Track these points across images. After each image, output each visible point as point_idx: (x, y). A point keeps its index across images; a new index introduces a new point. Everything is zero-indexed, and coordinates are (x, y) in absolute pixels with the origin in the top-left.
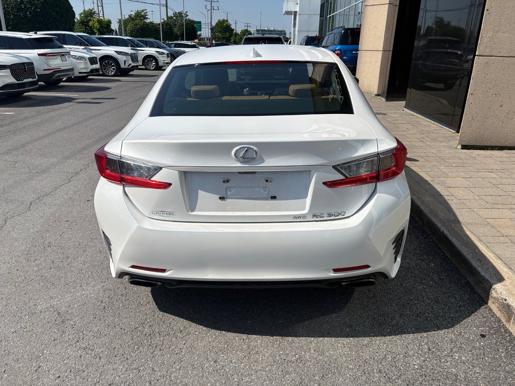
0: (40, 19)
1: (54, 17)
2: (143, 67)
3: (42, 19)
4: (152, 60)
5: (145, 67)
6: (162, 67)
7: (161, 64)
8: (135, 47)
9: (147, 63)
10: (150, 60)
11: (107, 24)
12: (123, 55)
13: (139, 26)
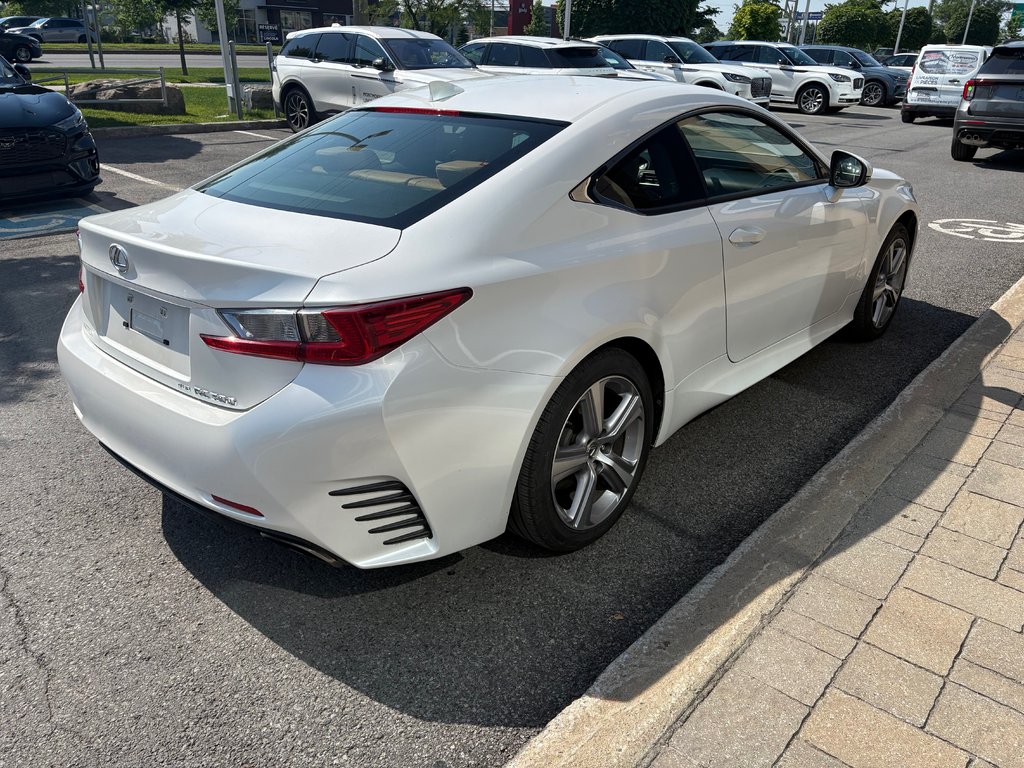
0: (630, 12)
1: (654, 7)
2: (796, 107)
3: (633, 12)
4: (818, 93)
5: (800, 106)
6: (842, 108)
7: (834, 101)
8: (789, 64)
9: (805, 98)
10: (813, 92)
11: (768, 18)
12: (736, 81)
13: (844, 19)
